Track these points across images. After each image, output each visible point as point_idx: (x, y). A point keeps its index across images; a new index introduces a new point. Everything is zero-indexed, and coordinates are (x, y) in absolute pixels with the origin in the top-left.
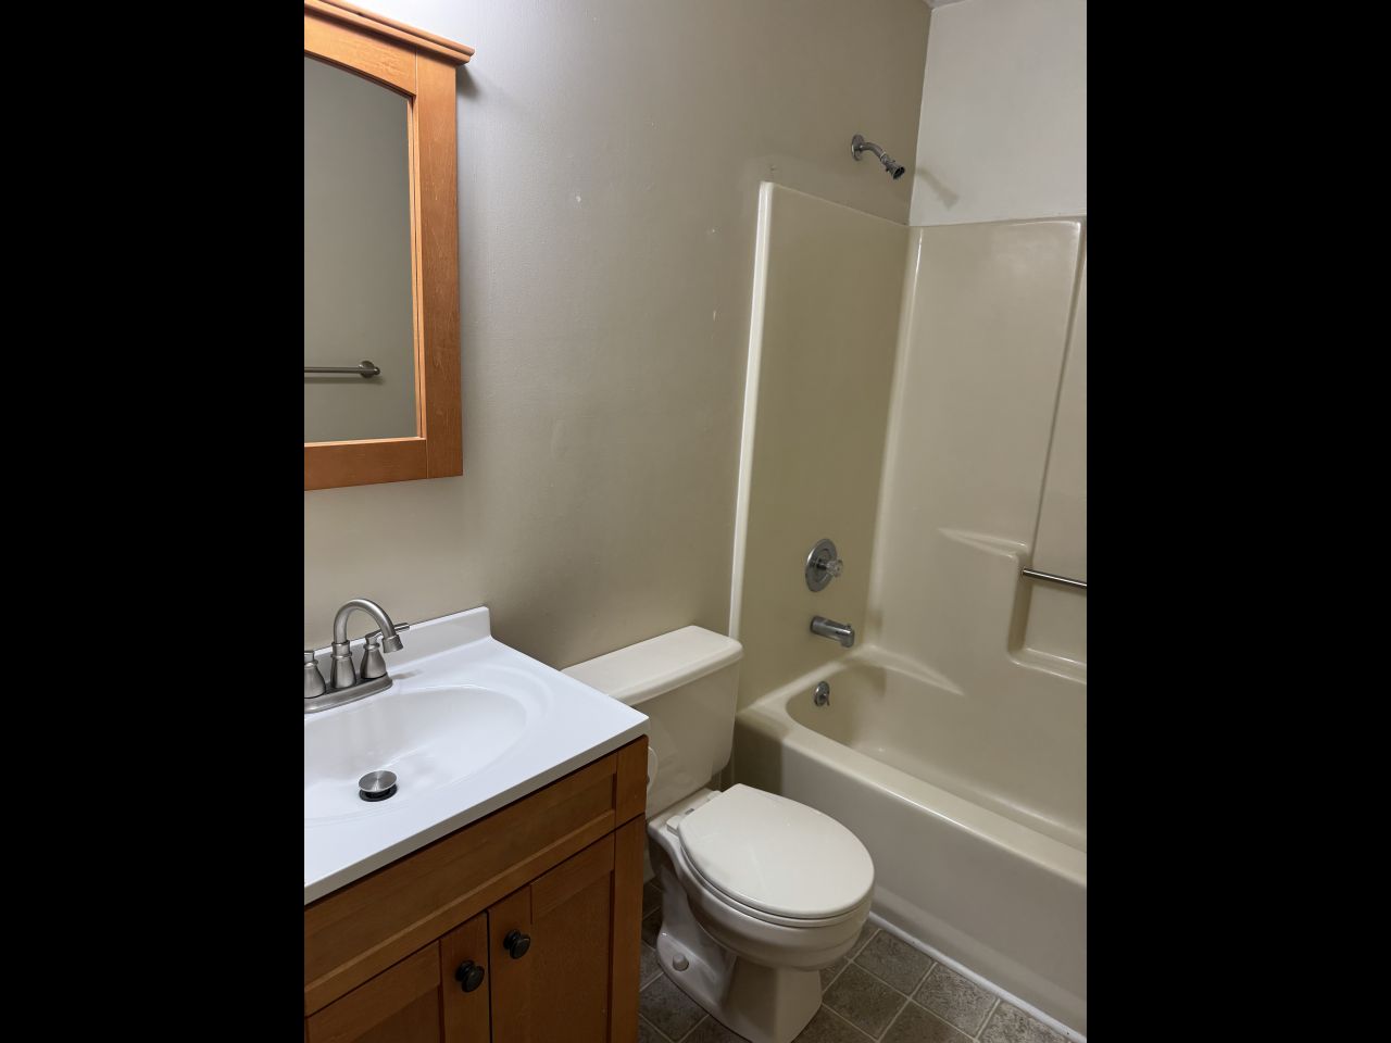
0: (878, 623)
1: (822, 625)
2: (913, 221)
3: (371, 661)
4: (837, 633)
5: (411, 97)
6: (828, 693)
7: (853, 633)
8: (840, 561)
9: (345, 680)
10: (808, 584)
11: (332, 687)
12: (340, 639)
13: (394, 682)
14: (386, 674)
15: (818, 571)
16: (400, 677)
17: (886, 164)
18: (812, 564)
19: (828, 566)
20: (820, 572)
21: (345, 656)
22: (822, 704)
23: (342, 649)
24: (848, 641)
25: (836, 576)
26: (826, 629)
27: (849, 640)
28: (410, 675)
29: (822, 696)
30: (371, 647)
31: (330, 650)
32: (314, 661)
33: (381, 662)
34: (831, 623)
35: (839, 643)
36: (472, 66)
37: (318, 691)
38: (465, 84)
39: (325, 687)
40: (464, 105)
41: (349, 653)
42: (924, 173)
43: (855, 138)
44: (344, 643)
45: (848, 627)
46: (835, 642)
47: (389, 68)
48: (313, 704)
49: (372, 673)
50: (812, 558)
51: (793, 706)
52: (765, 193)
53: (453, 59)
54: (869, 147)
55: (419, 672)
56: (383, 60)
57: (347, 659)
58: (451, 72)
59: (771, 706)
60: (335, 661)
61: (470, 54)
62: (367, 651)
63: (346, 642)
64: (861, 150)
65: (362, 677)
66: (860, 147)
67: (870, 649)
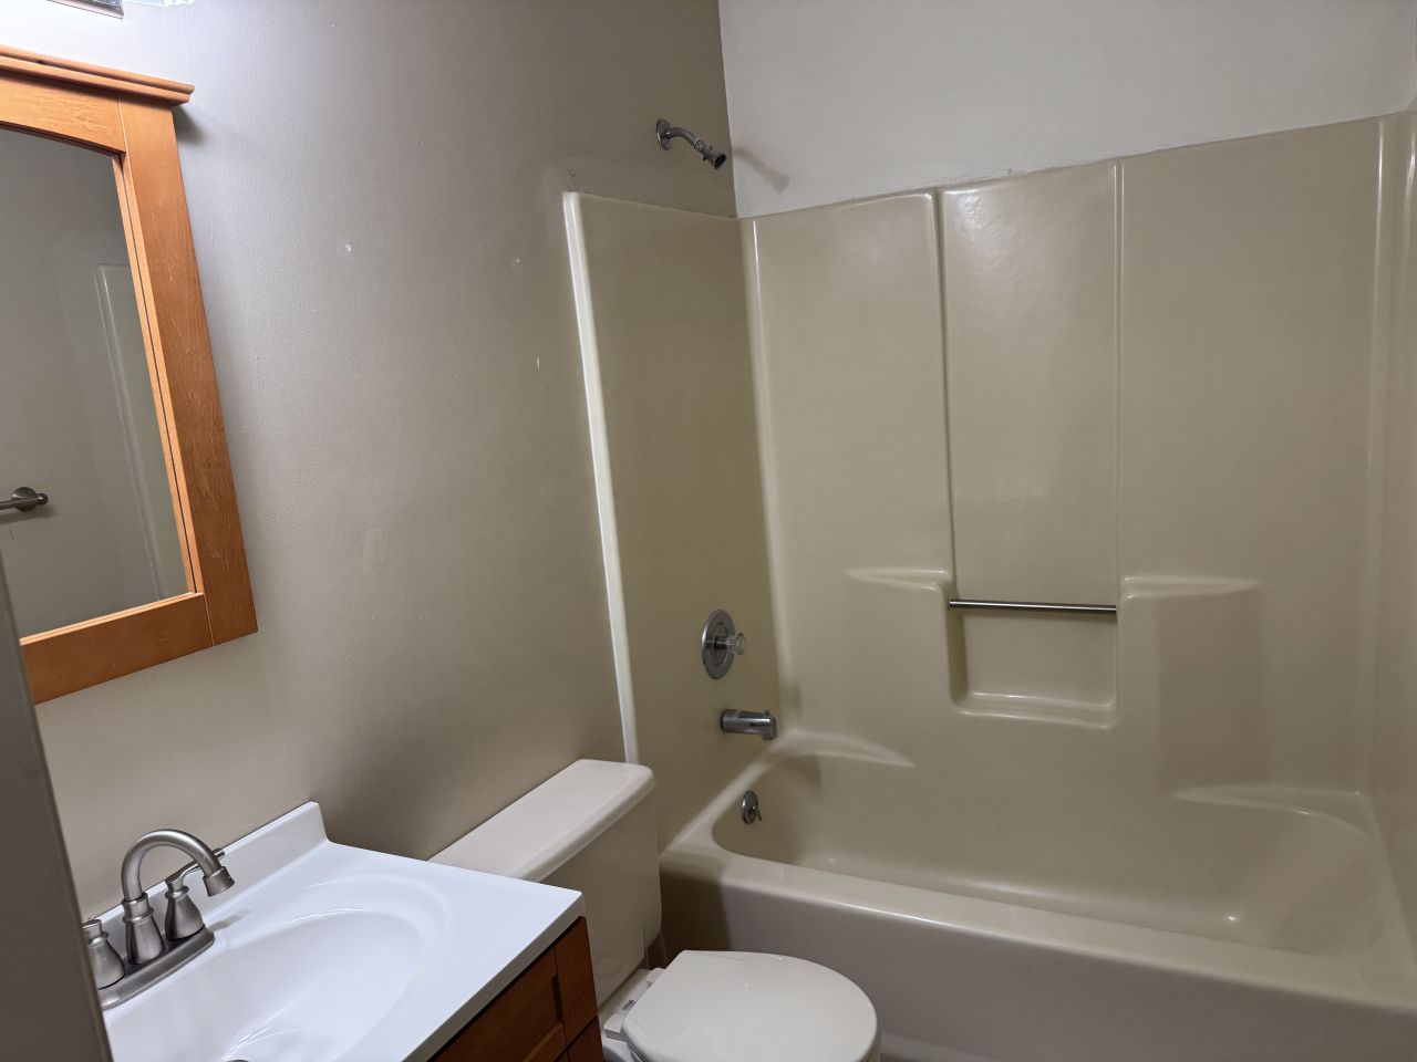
0: (796, 699)
1: (734, 719)
2: (741, 213)
3: (180, 914)
4: (753, 725)
5: (119, 156)
6: (757, 804)
7: (773, 721)
8: (741, 635)
9: (149, 949)
10: (708, 670)
11: (132, 963)
12: (134, 893)
13: (216, 934)
14: (204, 926)
15: (717, 651)
16: (222, 925)
17: (702, 151)
18: (708, 646)
19: (728, 643)
20: (719, 653)
21: (144, 915)
22: (752, 821)
23: (138, 907)
24: (770, 732)
25: (740, 653)
26: (740, 724)
27: (771, 729)
28: (234, 919)
29: (750, 810)
30: (176, 894)
31: (120, 910)
32: (103, 934)
33: (193, 912)
34: (745, 714)
35: (759, 738)
36: (192, 107)
37: (116, 974)
38: (185, 129)
39: (123, 966)
40: (186, 154)
41: (149, 911)
42: (744, 154)
43: (658, 123)
44: (139, 899)
45: (767, 715)
46: (755, 738)
47: (85, 123)
48: (111, 995)
49: (185, 929)
50: (708, 637)
51: (720, 832)
52: (571, 205)
53: (168, 102)
54: (677, 133)
55: (245, 912)
56: (76, 114)
57: (147, 920)
58: (165, 118)
59: (694, 840)
60: (130, 927)
61: (189, 92)
62: (172, 902)
63: (143, 896)
64: (669, 137)
65: (171, 939)
66: (667, 134)
67: (794, 735)
